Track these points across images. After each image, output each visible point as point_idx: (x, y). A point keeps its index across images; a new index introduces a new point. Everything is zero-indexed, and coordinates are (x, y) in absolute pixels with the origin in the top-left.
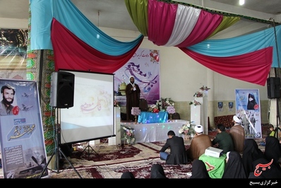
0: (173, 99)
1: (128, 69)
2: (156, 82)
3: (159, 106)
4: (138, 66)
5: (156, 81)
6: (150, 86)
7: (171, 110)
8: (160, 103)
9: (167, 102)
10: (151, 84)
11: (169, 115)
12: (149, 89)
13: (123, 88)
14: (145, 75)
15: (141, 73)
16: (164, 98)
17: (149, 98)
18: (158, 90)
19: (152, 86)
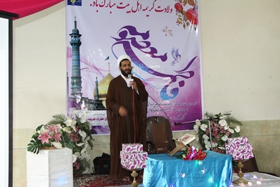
0: (236, 115)
1: (118, 41)
2: (192, 74)
3: (201, 133)
4: (146, 36)
5: (191, 71)
6: (176, 84)
7: (240, 149)
8: (204, 127)
9: (223, 123)
10: (179, 79)
11: (235, 163)
12: (175, 91)
13: (104, 90)
14: (164, 58)
15: (154, 51)
16: (214, 113)
17: (176, 114)
18: (196, 95)
19: (182, 84)
